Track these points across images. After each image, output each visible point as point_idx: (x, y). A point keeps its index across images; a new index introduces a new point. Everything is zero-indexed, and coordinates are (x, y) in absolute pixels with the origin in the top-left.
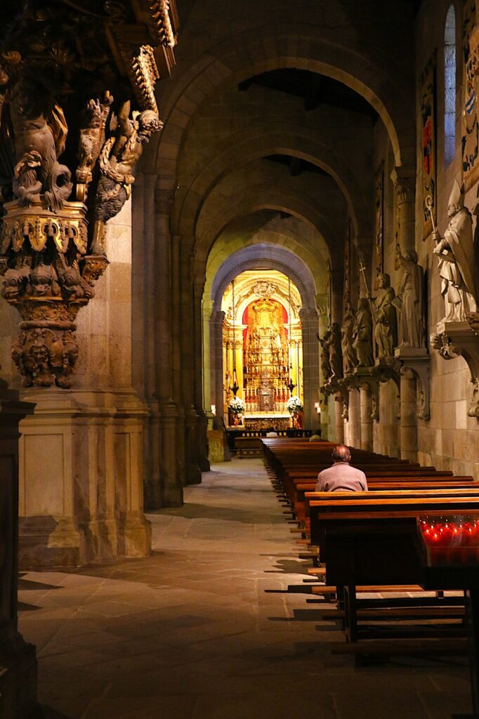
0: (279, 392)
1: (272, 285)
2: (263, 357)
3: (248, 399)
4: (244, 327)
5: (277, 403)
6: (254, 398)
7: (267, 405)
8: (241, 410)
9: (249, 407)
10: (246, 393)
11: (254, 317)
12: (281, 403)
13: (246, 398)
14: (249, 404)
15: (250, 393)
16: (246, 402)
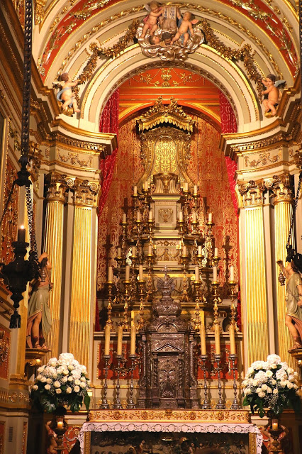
0: (208, 347)
1: (192, 17)
2: (159, 249)
3: (109, 367)
4: (106, 139)
5: (201, 381)
6: (127, 365)
7: (169, 387)
8: (77, 399)
9: (110, 394)
10: (102, 346)
11: (136, 152)
12: (214, 384)
13: (101, 365)
14: (110, 383)
15: (114, 346)
16: (101, 377)
